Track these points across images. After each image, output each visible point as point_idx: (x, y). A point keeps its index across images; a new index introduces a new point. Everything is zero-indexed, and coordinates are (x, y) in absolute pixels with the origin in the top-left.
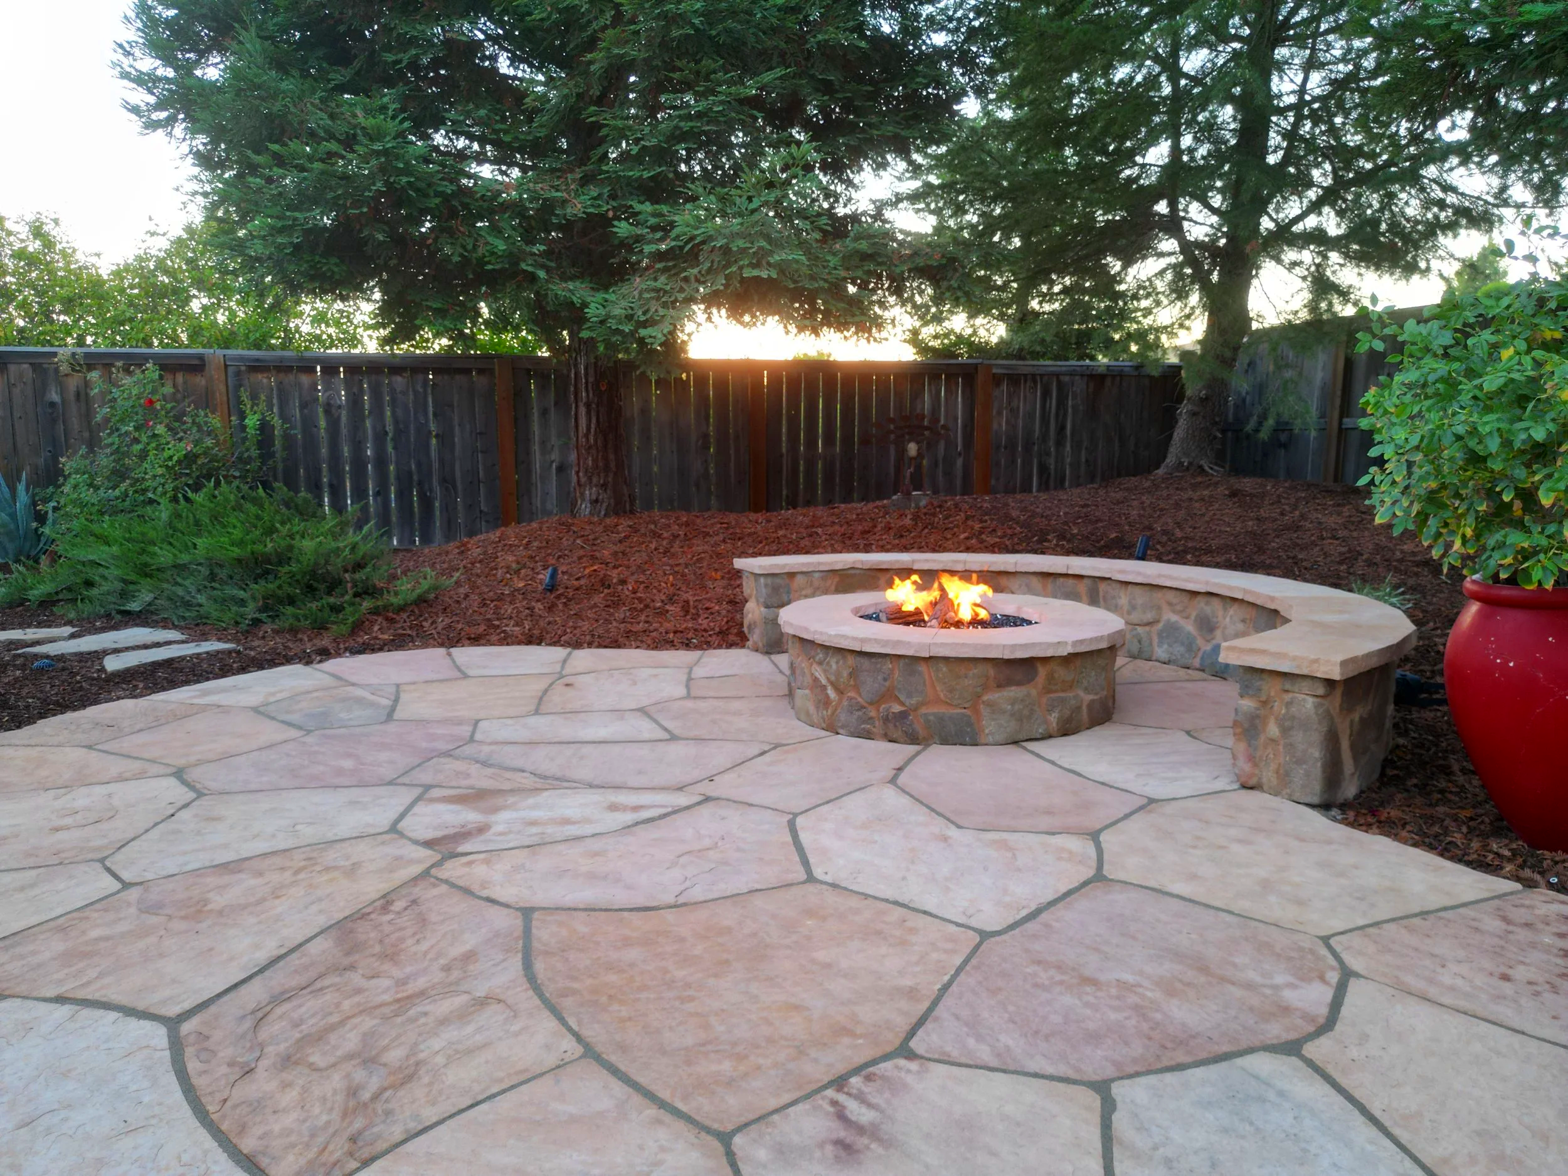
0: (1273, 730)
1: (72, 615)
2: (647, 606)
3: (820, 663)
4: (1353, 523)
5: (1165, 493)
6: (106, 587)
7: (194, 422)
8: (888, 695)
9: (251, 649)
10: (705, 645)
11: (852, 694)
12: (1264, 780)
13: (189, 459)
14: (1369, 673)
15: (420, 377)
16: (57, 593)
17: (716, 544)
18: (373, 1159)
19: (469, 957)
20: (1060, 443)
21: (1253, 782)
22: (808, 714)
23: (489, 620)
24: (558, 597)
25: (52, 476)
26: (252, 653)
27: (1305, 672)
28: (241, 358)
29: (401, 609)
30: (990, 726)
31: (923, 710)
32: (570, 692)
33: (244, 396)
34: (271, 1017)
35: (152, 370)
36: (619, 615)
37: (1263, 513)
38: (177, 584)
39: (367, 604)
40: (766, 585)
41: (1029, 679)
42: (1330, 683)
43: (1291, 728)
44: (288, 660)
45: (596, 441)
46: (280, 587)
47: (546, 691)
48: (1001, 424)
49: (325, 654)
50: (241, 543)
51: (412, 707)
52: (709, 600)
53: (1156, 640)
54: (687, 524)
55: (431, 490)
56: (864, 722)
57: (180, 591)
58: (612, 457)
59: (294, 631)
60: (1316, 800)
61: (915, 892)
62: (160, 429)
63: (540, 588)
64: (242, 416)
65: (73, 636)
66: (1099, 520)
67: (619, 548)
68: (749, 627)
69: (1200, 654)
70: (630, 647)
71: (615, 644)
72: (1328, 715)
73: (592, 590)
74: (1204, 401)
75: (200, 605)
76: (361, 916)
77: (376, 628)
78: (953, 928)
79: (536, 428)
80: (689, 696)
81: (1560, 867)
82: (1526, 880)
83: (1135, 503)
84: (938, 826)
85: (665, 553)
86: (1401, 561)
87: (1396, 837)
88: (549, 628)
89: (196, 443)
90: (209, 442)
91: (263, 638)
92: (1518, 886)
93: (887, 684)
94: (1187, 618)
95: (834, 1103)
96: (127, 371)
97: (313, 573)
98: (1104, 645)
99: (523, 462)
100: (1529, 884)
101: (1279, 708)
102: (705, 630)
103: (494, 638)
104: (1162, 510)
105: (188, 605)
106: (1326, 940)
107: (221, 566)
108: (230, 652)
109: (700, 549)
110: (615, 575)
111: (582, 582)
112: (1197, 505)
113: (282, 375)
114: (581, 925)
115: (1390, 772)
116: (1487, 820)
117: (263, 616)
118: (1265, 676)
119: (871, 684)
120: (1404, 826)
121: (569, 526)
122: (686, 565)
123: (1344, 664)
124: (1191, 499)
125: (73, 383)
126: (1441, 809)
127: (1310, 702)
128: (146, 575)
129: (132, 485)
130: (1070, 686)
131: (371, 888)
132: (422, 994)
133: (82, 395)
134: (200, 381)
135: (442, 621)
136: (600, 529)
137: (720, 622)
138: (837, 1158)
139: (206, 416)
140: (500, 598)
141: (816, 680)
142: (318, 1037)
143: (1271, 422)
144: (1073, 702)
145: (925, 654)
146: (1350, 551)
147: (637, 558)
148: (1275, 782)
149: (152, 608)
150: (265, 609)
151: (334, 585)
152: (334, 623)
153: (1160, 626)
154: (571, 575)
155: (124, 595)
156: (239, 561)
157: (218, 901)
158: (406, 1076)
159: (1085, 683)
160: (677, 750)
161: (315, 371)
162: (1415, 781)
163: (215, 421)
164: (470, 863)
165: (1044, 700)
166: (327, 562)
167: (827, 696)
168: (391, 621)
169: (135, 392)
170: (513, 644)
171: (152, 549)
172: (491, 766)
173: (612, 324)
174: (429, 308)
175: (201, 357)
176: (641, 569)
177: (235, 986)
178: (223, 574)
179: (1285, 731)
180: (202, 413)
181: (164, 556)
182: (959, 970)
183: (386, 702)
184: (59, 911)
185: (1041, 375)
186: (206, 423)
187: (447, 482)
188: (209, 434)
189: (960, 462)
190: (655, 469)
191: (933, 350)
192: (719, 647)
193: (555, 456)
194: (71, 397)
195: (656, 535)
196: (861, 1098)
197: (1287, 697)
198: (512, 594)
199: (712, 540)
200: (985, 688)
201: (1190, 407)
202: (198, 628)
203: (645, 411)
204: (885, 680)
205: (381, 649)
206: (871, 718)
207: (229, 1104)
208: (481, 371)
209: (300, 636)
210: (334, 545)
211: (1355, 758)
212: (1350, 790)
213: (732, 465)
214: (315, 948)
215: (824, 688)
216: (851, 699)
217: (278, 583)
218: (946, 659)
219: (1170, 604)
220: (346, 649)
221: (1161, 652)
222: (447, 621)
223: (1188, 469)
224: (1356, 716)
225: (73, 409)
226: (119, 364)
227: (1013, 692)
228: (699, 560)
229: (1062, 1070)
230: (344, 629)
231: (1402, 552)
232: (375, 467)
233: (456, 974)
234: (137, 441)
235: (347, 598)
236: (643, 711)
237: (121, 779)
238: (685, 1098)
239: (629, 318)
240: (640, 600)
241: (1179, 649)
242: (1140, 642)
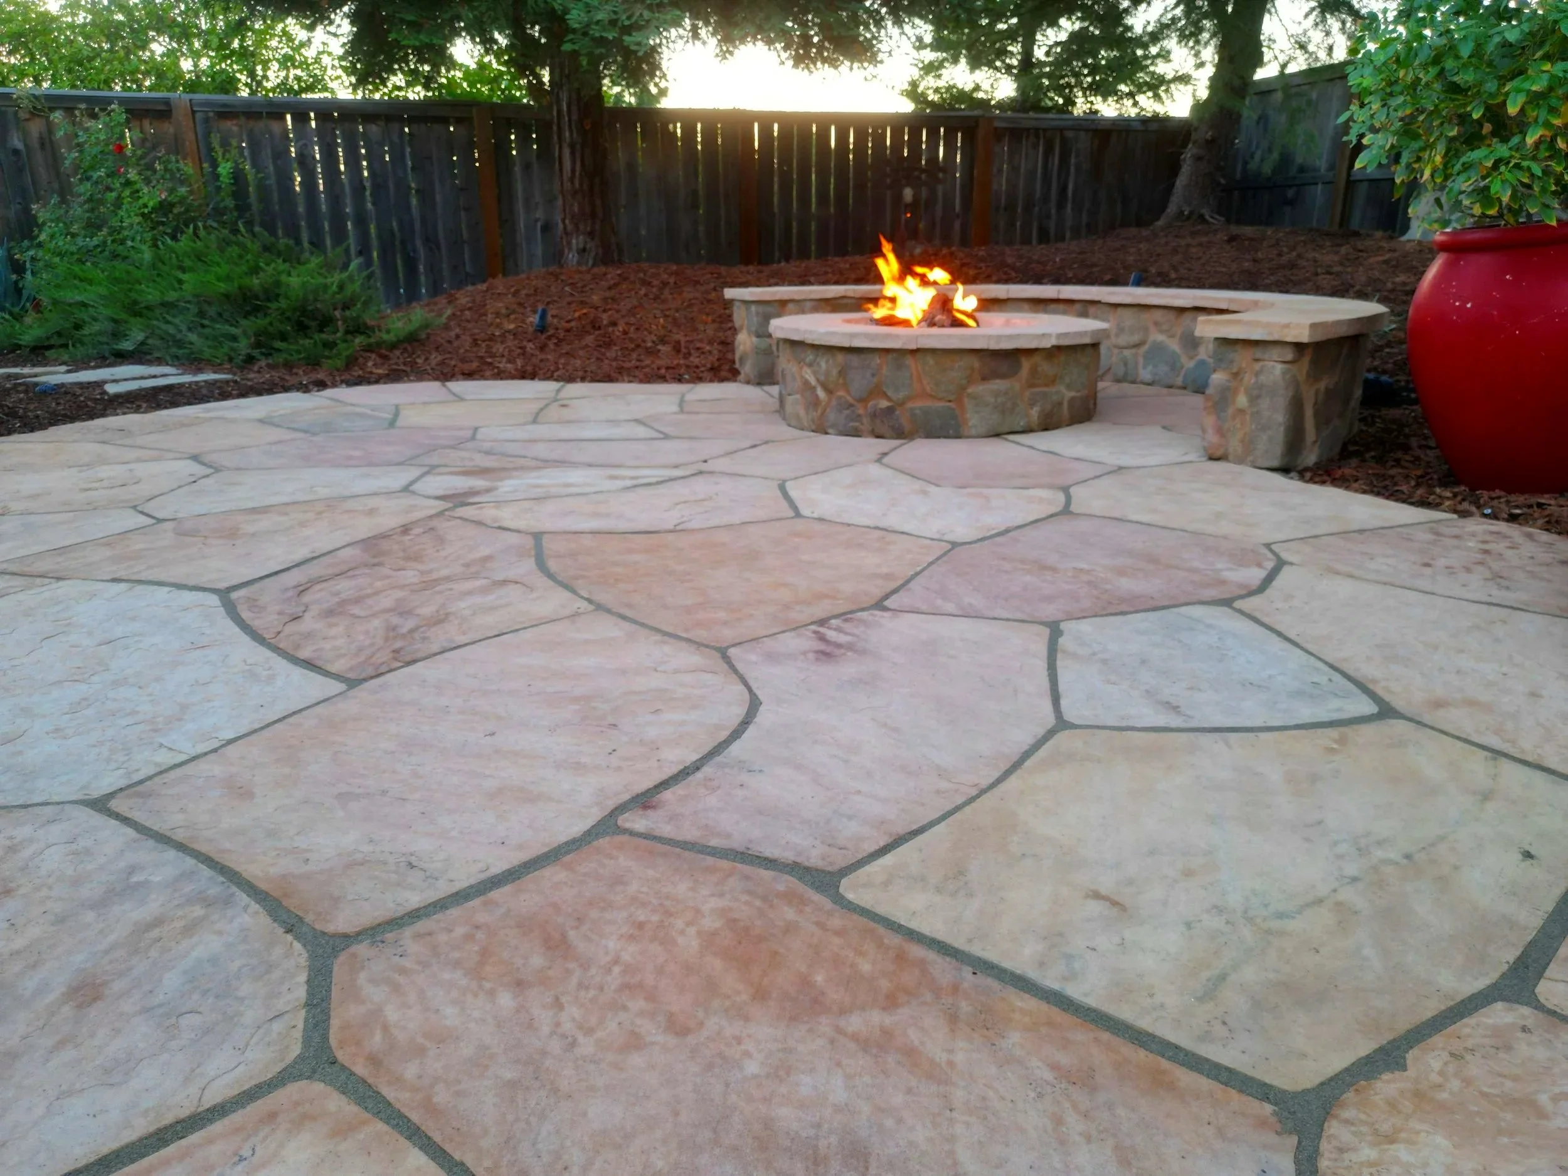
0: (1242, 400)
1: (66, 357)
2: (638, 346)
3: (810, 365)
4: (1348, 260)
5: (1163, 241)
6: (96, 327)
7: (166, 170)
8: (877, 391)
9: (249, 380)
10: (698, 379)
11: (841, 393)
12: (1231, 450)
13: (164, 207)
14: (1340, 341)
15: (396, 126)
16: (48, 338)
17: (707, 292)
18: (414, 661)
19: (488, 558)
20: (1061, 206)
21: (1219, 453)
22: (798, 417)
23: (482, 358)
24: (549, 338)
25: (27, 228)
26: (250, 383)
27: (1275, 337)
28: (207, 103)
29: (393, 346)
30: (974, 419)
31: (910, 405)
32: (564, 411)
33: (216, 144)
34: (311, 590)
35: (118, 113)
36: (611, 354)
37: (1260, 255)
38: (168, 322)
39: (359, 340)
40: (757, 314)
41: (1013, 373)
42: (1299, 347)
43: (1258, 397)
44: (286, 389)
45: (581, 184)
46: (271, 324)
47: (542, 409)
48: (1001, 184)
49: (321, 385)
50: (228, 278)
51: (411, 417)
52: (701, 341)
53: (1141, 361)
54: (676, 273)
55: (415, 251)
56: (853, 420)
57: (172, 330)
58: (598, 202)
59: (289, 366)
60: (1276, 463)
61: (893, 520)
62: (132, 175)
63: (531, 329)
64: (214, 165)
65: (69, 372)
66: (1094, 265)
67: (608, 294)
68: (741, 359)
69: (1183, 373)
70: (623, 381)
71: (608, 379)
72: (1295, 383)
73: (582, 333)
74: (1210, 143)
75: (191, 343)
76: (384, 536)
77: (370, 364)
78: (928, 542)
79: (519, 187)
80: (682, 411)
81: (1495, 503)
82: (1462, 511)
83: (1132, 250)
84: (918, 485)
85: (654, 299)
86: (1393, 290)
87: (1347, 488)
88: (542, 365)
89: (172, 191)
90: (183, 190)
91: (259, 372)
92: (1455, 516)
93: (875, 380)
94: (1172, 336)
95: (815, 632)
96: (94, 116)
97: (303, 310)
98: (1087, 340)
99: (507, 221)
100: (1464, 514)
101: (1249, 379)
102: (697, 367)
103: (488, 373)
104: (1158, 255)
105: (179, 344)
106: (1268, 546)
107: (209, 303)
108: (227, 382)
109: (691, 296)
110: (605, 318)
111: (573, 324)
112: (1194, 250)
113: (251, 123)
114: (587, 541)
115: (1352, 448)
116: (1435, 477)
117: (256, 353)
118: (1238, 347)
119: (860, 382)
120: (1356, 481)
121: (556, 276)
122: (677, 310)
123: (1314, 326)
124: (1188, 245)
125: (35, 128)
126: (1392, 472)
127: (1279, 368)
128: (137, 314)
129: (110, 234)
130: (1053, 381)
131: (388, 522)
132: (448, 579)
133: (47, 142)
134: (169, 128)
135: (435, 358)
136: (588, 277)
137: (712, 359)
138: (817, 659)
139: (177, 161)
140: (492, 338)
141: (806, 383)
142: (357, 601)
143: (1275, 155)
144: (1055, 398)
145: (913, 347)
146: (1343, 284)
147: (625, 305)
148: (1240, 450)
149: (145, 348)
150: (258, 345)
151: (325, 322)
152: (328, 358)
153: (1146, 347)
154: (561, 319)
155: (116, 335)
156: (227, 296)
157: (250, 529)
158: (440, 620)
159: (1067, 380)
160: (668, 445)
161: (285, 119)
162: (1373, 454)
163: (188, 168)
164: (481, 508)
165: (1027, 394)
166: (316, 300)
167: (817, 396)
168: (385, 358)
169: (102, 137)
170: (507, 378)
171: (137, 287)
172: (494, 454)
173: (595, 32)
174: (402, 21)
175: (167, 102)
176: (632, 312)
177: (276, 573)
178: (212, 311)
179: (1254, 399)
180: (173, 159)
181: (151, 294)
182: (931, 564)
183: (390, 416)
184: (101, 535)
185: (1045, 130)
186: (179, 170)
187: (430, 241)
188: (182, 182)
189: (957, 224)
190: (643, 232)
191: (932, 104)
192: (711, 381)
193: (539, 214)
194: (35, 144)
195: (645, 283)
196: (839, 630)
197: (1257, 366)
198: (503, 335)
199: (703, 288)
200: (970, 381)
201: (1195, 151)
202: (195, 362)
203: (631, 166)
204: (873, 375)
205: (377, 382)
206: (859, 416)
207: (281, 635)
208: (458, 121)
209: (295, 370)
210: (321, 280)
211: (1318, 428)
212: (1310, 458)
213: (722, 223)
214: (342, 554)
215: (814, 389)
216: (840, 398)
217: (268, 320)
218: (933, 351)
219: (1156, 324)
220: (342, 382)
221: (1145, 374)
222: (440, 358)
223: (1188, 218)
224: (1322, 385)
225: (39, 158)
226: (83, 106)
227: (998, 385)
228: (690, 305)
229: (1019, 616)
230: (340, 363)
231: (1394, 283)
232: (355, 225)
233: (474, 569)
234: (109, 189)
235: (339, 335)
236: (638, 421)
237: (139, 460)
238: (686, 630)
239: (613, 23)
240: (631, 340)
241: (1163, 369)
242: (1126, 364)
